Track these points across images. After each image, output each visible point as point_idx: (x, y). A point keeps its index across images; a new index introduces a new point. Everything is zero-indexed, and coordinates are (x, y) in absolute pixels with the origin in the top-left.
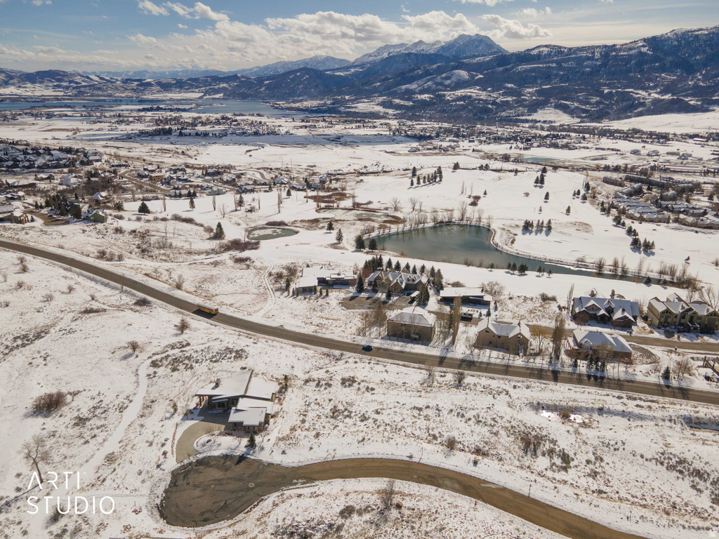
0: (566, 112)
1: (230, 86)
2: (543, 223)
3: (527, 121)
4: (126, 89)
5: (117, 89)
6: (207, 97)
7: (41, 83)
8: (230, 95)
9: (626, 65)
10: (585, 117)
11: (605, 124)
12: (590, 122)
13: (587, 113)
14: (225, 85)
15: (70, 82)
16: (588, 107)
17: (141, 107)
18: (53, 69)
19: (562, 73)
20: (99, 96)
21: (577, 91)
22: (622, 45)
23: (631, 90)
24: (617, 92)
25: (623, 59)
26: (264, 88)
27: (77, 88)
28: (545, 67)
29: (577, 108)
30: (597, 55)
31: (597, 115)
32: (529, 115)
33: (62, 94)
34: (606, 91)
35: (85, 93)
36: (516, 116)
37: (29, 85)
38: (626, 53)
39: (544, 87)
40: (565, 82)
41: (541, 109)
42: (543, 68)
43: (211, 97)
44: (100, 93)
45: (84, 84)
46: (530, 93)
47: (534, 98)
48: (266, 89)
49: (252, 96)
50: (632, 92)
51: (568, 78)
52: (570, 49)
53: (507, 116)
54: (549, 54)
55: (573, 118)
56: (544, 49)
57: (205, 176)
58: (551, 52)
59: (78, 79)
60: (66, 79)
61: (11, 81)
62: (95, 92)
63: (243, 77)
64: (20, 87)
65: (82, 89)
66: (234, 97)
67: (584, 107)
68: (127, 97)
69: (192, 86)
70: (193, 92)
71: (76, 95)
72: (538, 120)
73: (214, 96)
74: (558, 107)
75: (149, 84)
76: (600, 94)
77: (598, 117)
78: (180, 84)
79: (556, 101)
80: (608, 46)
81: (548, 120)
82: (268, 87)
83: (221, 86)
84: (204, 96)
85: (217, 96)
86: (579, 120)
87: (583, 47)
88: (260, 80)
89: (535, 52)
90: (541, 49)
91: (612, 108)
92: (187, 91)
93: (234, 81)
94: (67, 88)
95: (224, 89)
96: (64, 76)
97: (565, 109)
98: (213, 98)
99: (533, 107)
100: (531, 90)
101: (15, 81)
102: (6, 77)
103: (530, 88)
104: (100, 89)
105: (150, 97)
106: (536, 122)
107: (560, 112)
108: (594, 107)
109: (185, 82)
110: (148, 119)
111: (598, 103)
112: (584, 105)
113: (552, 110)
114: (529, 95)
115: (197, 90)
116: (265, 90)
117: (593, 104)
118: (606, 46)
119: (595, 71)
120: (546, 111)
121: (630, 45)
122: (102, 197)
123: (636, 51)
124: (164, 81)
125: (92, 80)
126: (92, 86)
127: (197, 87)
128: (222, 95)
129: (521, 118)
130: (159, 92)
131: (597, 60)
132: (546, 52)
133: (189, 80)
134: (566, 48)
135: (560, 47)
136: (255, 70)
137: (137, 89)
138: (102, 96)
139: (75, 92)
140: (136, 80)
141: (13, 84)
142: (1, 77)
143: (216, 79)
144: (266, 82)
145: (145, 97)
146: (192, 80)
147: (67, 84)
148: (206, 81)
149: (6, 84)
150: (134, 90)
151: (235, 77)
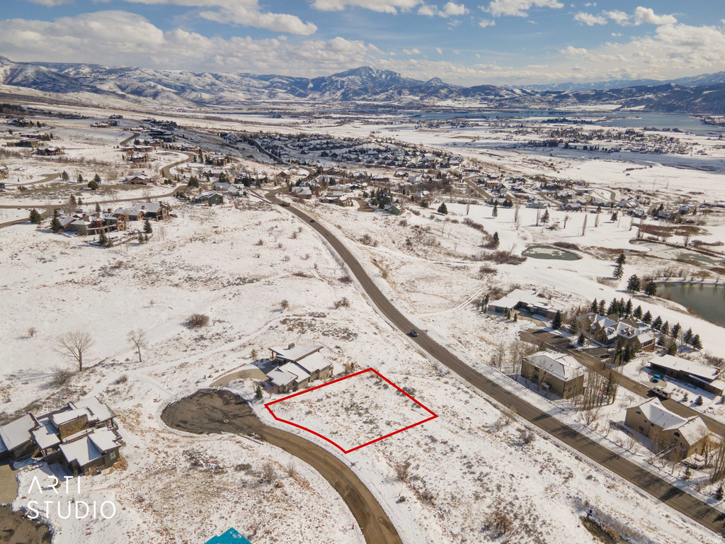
1: (657, 97)
4: (542, 101)
5: (534, 101)
6: (626, 108)
7: (472, 96)
8: (652, 107)
14: (650, 96)
15: (496, 95)
17: (546, 119)
18: (486, 84)
20: (515, 108)
26: (700, 99)
27: (499, 100)
33: (486, 106)
35: (504, 105)
37: (463, 98)
43: (629, 109)
44: (518, 105)
45: (506, 97)
48: (703, 101)
49: (680, 108)
57: (543, 189)
59: (503, 93)
60: (493, 93)
61: (451, 95)
62: (514, 104)
63: (677, 86)
64: (455, 100)
65: (503, 102)
66: (657, 110)
68: (540, 109)
69: (611, 97)
70: (610, 103)
71: (496, 107)
73: (632, 109)
75: (567, 96)
78: (599, 96)
82: (706, 98)
83: (646, 97)
84: (621, 107)
85: (637, 108)
88: (698, 90)
92: (604, 102)
93: (665, 91)
94: (491, 100)
95: (649, 100)
96: (493, 90)
98: (631, 111)
101: (454, 95)
102: (448, 91)
104: (518, 101)
105: (562, 109)
109: (606, 94)
110: (545, 130)
115: (615, 102)
116: (700, 102)
122: (423, 194)
124: (582, 93)
125: (515, 93)
126: (513, 99)
127: (616, 99)
128: (643, 107)
130: (573, 104)
133: (610, 91)
137: (553, 101)
138: (517, 108)
139: (496, 104)
140: (554, 93)
141: (451, 98)
142: (444, 91)
143: (642, 88)
144: (705, 92)
145: (557, 109)
146: (613, 91)
147: (493, 97)
148: (630, 92)
149: (446, 97)
150: (550, 102)
151: (667, 87)
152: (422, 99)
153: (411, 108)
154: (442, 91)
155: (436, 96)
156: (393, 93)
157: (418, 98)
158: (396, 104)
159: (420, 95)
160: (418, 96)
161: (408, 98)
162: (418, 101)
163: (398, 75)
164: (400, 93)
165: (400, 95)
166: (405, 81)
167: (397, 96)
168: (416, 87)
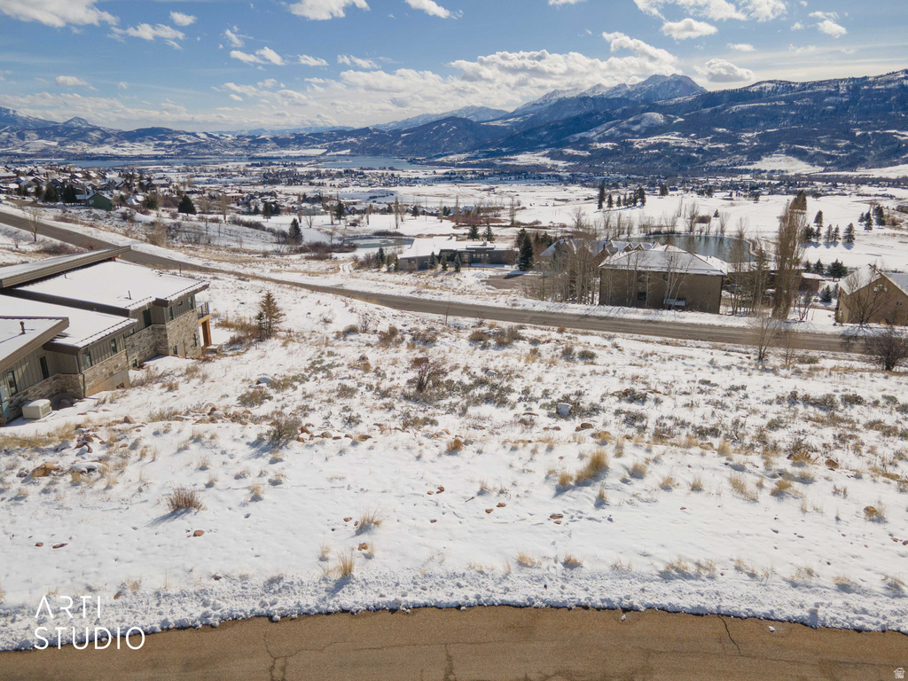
0: (802, 159)
1: (359, 141)
2: (837, 230)
3: (747, 171)
4: (236, 147)
5: (226, 146)
6: (332, 153)
7: (141, 141)
8: (357, 151)
9: (885, 100)
10: (831, 165)
11: (861, 172)
12: (838, 171)
13: (833, 160)
14: (353, 140)
15: (174, 140)
16: (834, 152)
18: (156, 126)
19: (793, 113)
20: (204, 154)
21: (816, 134)
22: (877, 77)
23: (893, 131)
24: (874, 134)
25: (878, 93)
26: (400, 142)
27: (180, 146)
28: (770, 106)
29: (819, 153)
30: (843, 90)
31: (848, 162)
32: (749, 164)
33: (164, 153)
34: (858, 134)
35: (188, 151)
36: (731, 165)
37: (127, 144)
38: (883, 87)
39: (769, 131)
40: (798, 123)
41: (767, 156)
42: (766, 107)
43: (335, 153)
44: (206, 151)
45: (189, 141)
46: (748, 138)
47: (755, 144)
48: (404, 143)
49: (385, 151)
50: (895, 133)
51: (802, 119)
52: (804, 84)
53: (718, 166)
54: (774, 91)
55: (814, 166)
56: (767, 84)
58: (777, 88)
59: (183, 137)
60: (169, 137)
61: (107, 140)
62: (202, 150)
63: (375, 130)
64: (116, 146)
65: (186, 148)
66: (363, 154)
67: (828, 153)
68: (236, 155)
69: (313, 141)
70: (314, 148)
71: (178, 154)
72: (763, 169)
73: (339, 153)
74: (789, 153)
75: (264, 141)
76: (851, 137)
77: (852, 164)
78: (300, 139)
79: (788, 145)
80: (858, 79)
81: (778, 169)
82: (405, 141)
83: (349, 140)
84: (327, 152)
85: (343, 152)
86: (823, 169)
87: (822, 82)
88: (396, 133)
89: (755, 89)
90: (763, 85)
91: (869, 154)
92: (307, 147)
93: (364, 135)
94: (170, 146)
95: (352, 144)
96: (167, 134)
97: (801, 155)
98: (338, 155)
99: (756, 155)
100: (750, 135)
101: (112, 139)
102: (102, 135)
103: (749, 132)
104: (206, 147)
105: (263, 155)
106: (760, 171)
107: (795, 160)
108: (843, 153)
109: (306, 137)
111: (847, 148)
112: (828, 150)
113: (783, 157)
114: (748, 141)
115: (319, 146)
116: (401, 145)
117: (842, 149)
118: (853, 79)
119: (841, 109)
120: (773, 159)
121: (887, 78)
123: (897, 84)
124: (281, 136)
125: (198, 137)
126: (198, 145)
127: (319, 143)
128: (349, 151)
129: (739, 167)
130: (273, 149)
131: (843, 95)
132: (770, 89)
133: (310, 135)
134: (797, 83)
135: (790, 83)
136: (391, 125)
137: (249, 146)
138: (207, 154)
139: (177, 151)
140: (248, 137)
141: (109, 143)
142: (95, 135)
143: (343, 133)
144: (403, 135)
145: (257, 155)
146: (315, 135)
147: (170, 142)
148: (331, 135)
149: (101, 142)
150: (245, 147)
151: (366, 131)
152: (61, 144)
153: (47, 156)
154: (93, 134)
155: (85, 141)
156: (9, 137)
157: (55, 144)
158: (19, 151)
159: (58, 139)
160: (55, 141)
161: (38, 144)
162: (56, 147)
163: (11, 113)
164: (21, 136)
165: (23, 139)
166: (26, 121)
167: (17, 142)
168: (45, 130)
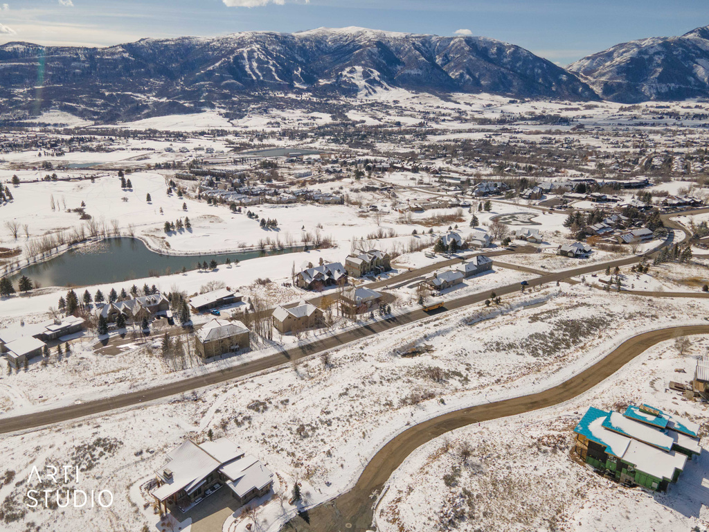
0: (76, 115)
3: (34, 125)
9: (115, 68)
10: (98, 119)
11: (120, 126)
12: (104, 124)
13: (98, 115)
16: (96, 109)
19: (50, 73)
21: (77, 93)
22: (103, 49)
23: (130, 93)
24: (118, 94)
25: (108, 62)
28: (29, 66)
29: (85, 110)
30: (82, 58)
31: (109, 117)
32: (33, 118)
34: (107, 94)
36: (16, 119)
38: (110, 57)
39: (36, 87)
40: (58, 83)
41: (45, 111)
42: (26, 66)
46: (21, 93)
47: (29, 99)
50: (131, 95)
51: (60, 78)
52: (49, 48)
53: (5, 120)
54: (26, 52)
55: (86, 120)
56: (19, 46)
58: (28, 50)
67: (92, 109)
72: (47, 122)
74: (65, 109)
76: (102, 96)
77: (112, 118)
79: (59, 102)
80: (90, 49)
81: (59, 122)
86: (93, 122)
87: (62, 47)
89: (9, 49)
90: (16, 46)
91: (120, 111)
97: (73, 111)
99: (34, 110)
100: (21, 91)
103: (18, 88)
106: (46, 125)
107: (69, 115)
108: (103, 110)
111: (105, 105)
112: (91, 107)
113: (59, 112)
114: (21, 96)
117: (100, 106)
118: (87, 49)
119: (86, 73)
120: (51, 114)
121: (111, 50)
123: (119, 56)
129: (25, 121)
131: (84, 62)
132: (22, 50)
134: (43, 47)
135: (37, 46)
